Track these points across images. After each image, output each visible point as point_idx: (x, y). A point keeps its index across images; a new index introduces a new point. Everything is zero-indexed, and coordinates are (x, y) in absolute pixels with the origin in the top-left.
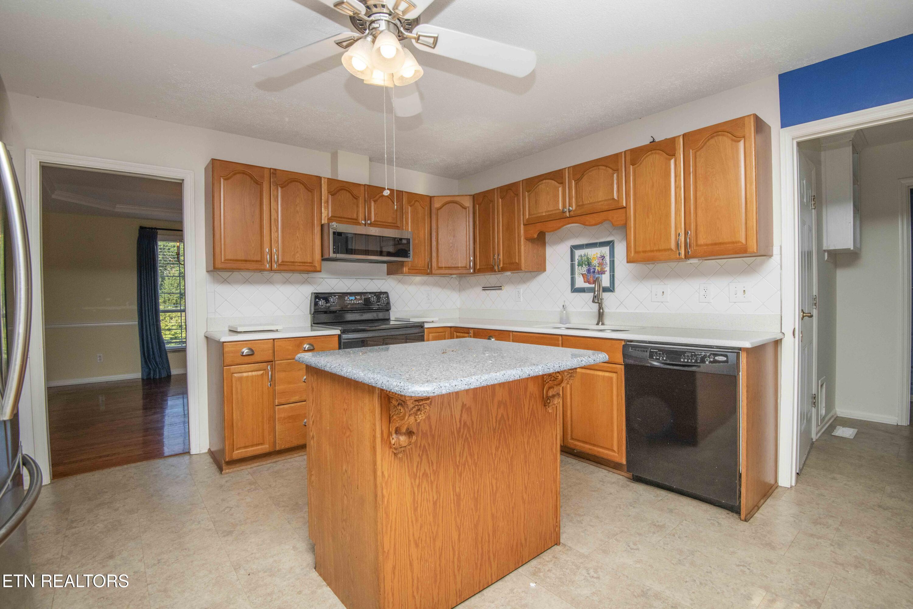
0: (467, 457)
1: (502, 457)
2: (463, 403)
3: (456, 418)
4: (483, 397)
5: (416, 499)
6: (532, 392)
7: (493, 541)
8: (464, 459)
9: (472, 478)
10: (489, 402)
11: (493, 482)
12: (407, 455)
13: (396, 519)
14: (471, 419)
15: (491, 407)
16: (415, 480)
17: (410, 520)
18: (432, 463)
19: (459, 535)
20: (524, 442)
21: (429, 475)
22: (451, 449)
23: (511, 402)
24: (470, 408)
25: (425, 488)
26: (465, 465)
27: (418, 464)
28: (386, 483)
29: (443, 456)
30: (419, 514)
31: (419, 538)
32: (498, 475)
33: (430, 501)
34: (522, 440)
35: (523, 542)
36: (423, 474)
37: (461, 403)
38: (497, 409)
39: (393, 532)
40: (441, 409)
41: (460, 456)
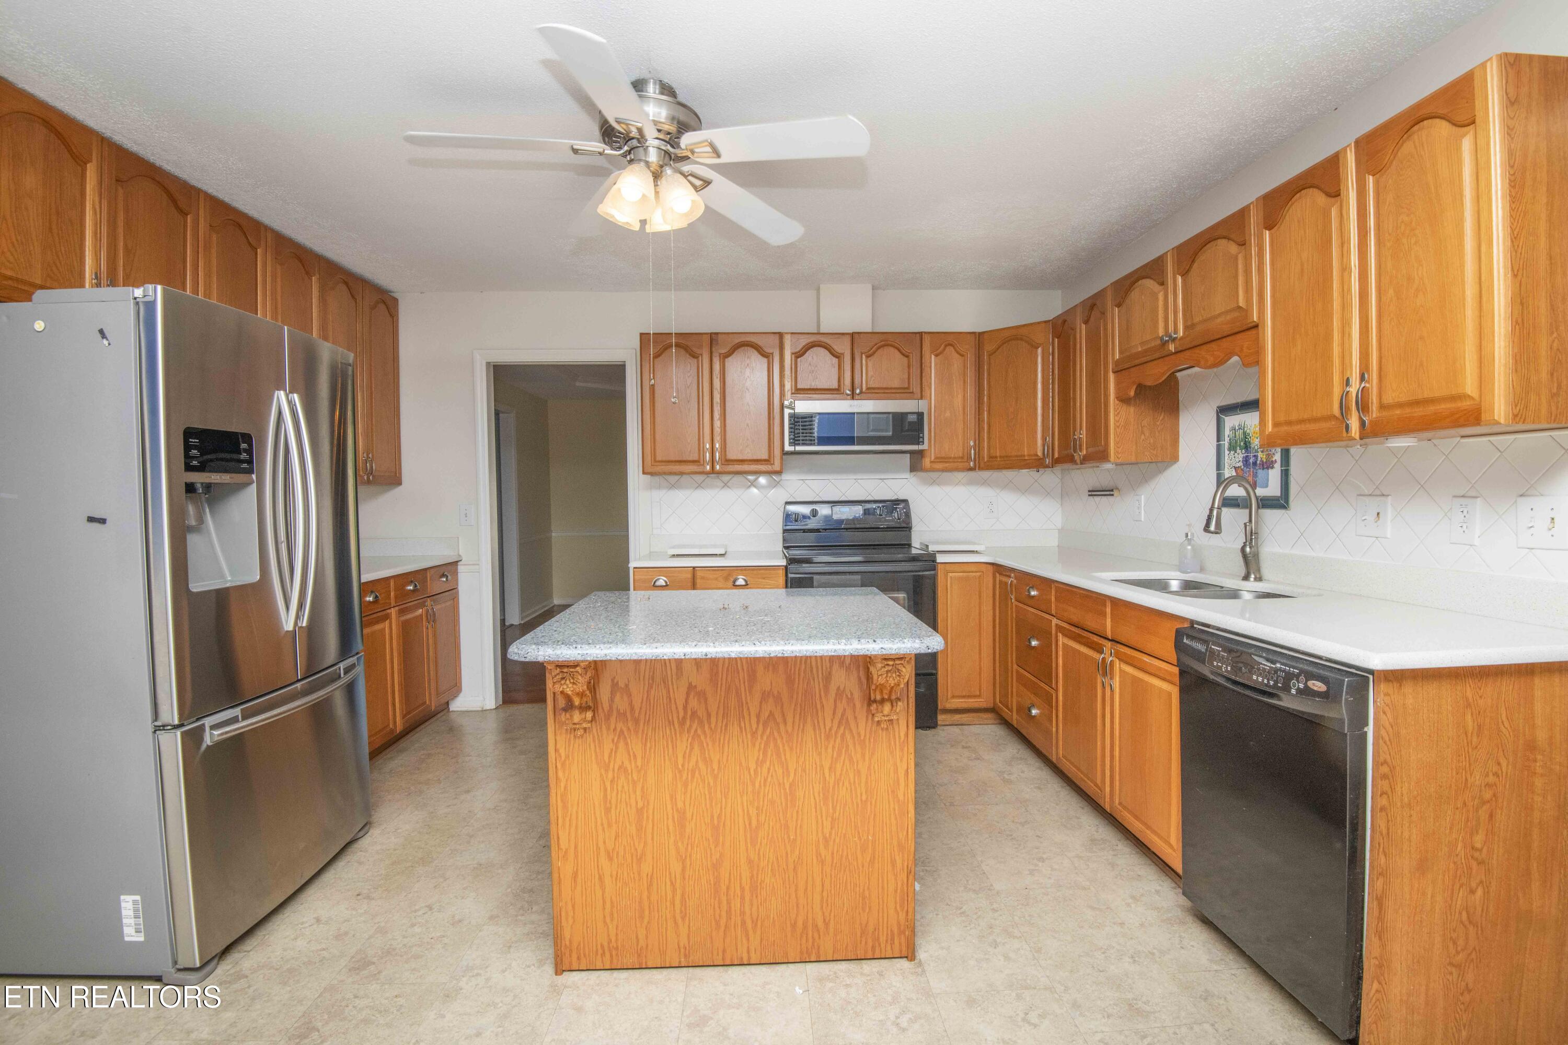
0: (697, 762)
1: (769, 779)
2: (690, 684)
3: (678, 703)
4: (729, 679)
5: (609, 797)
6: (842, 688)
7: (751, 900)
8: (693, 763)
9: (707, 797)
10: (743, 689)
11: (751, 812)
12: (594, 737)
13: (577, 812)
14: (707, 709)
15: (746, 698)
16: (607, 771)
17: (599, 823)
18: (635, 756)
19: (684, 870)
20: (822, 766)
21: (630, 771)
22: (667, 744)
23: (792, 697)
24: (705, 694)
25: (623, 787)
26: (693, 772)
27: (611, 752)
28: (563, 764)
29: (653, 750)
30: (614, 818)
31: (613, 849)
32: (761, 803)
33: (631, 806)
34: (818, 761)
35: (820, 924)
36: (620, 768)
37: (687, 685)
38: (761, 703)
39: (573, 829)
40: (651, 687)
41: (684, 757)
